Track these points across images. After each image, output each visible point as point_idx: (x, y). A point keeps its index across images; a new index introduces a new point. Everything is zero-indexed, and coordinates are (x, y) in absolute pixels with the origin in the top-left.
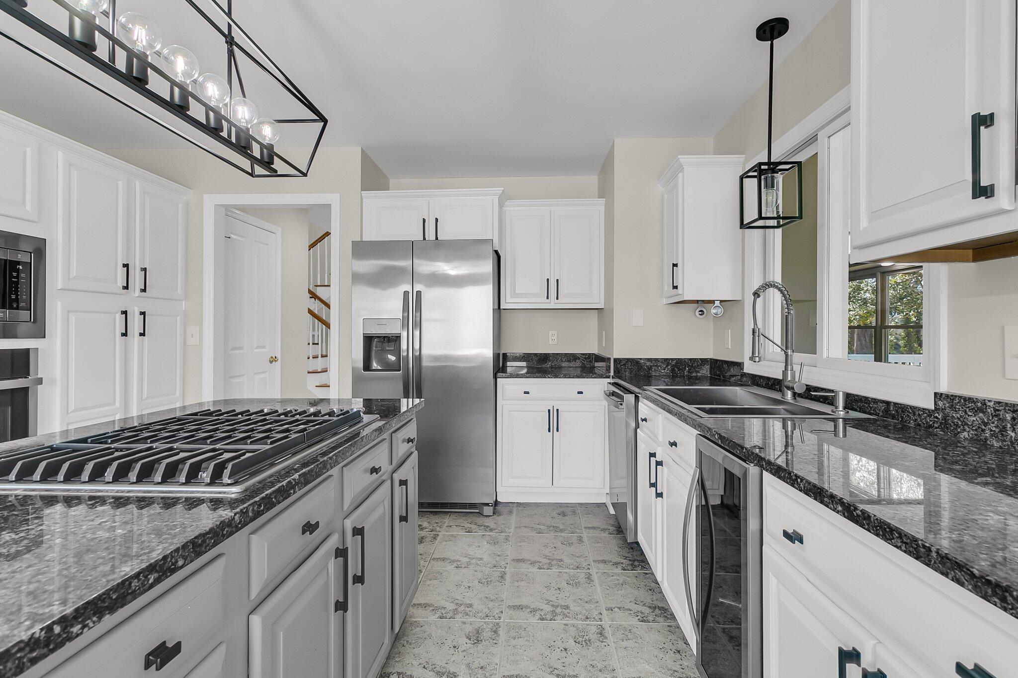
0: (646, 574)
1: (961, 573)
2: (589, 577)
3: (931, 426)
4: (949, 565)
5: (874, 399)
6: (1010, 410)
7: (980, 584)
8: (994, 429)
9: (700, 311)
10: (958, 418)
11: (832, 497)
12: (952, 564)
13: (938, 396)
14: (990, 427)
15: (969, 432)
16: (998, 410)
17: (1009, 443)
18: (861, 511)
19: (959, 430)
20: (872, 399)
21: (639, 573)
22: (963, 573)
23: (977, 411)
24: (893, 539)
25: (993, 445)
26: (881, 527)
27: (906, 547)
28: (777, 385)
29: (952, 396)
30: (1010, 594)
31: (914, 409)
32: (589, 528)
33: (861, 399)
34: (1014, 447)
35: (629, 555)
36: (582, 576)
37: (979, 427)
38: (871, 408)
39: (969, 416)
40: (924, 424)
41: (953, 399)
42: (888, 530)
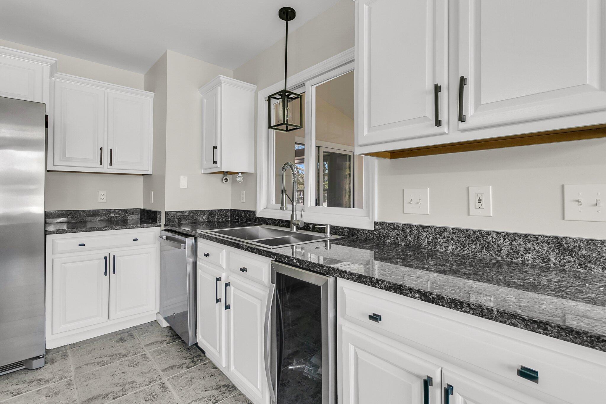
0: (205, 364)
1: (515, 320)
2: (163, 386)
3: (372, 238)
4: (506, 317)
5: (342, 227)
6: (409, 228)
7: (529, 324)
8: (402, 237)
9: (225, 179)
10: (385, 233)
11: (410, 290)
12: (509, 316)
13: (376, 223)
14: (400, 236)
15: (390, 239)
16: (404, 228)
17: (408, 243)
18: (436, 295)
19: (386, 239)
20: (341, 227)
21: (200, 366)
22: (517, 319)
23: (394, 229)
24: (463, 308)
25: (401, 245)
26: (453, 302)
27: (473, 311)
28: (281, 223)
29: (383, 223)
30: (549, 325)
31: (363, 230)
32: (149, 345)
33: (335, 228)
34: (411, 244)
35: (188, 355)
36: (156, 387)
37: (395, 237)
38: (340, 232)
39: (390, 232)
40: (368, 238)
41: (383, 225)
42: (459, 303)
